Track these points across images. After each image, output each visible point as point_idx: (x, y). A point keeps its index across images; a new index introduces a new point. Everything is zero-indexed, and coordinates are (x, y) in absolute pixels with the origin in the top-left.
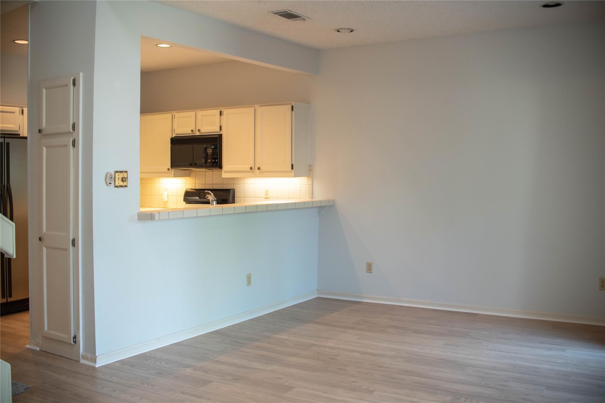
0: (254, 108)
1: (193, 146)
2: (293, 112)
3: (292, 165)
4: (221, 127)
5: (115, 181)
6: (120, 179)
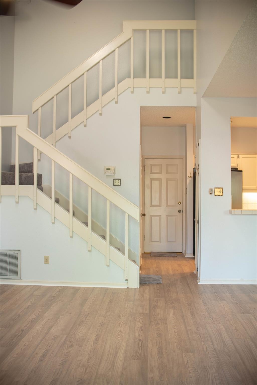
5: (215, 193)
6: (218, 192)
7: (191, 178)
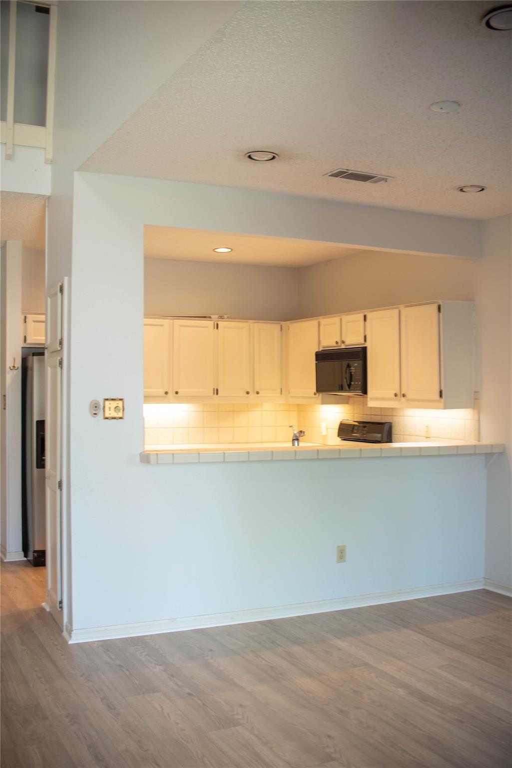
0: (398, 310)
1: (342, 363)
2: (441, 314)
3: (441, 392)
4: (365, 337)
5: (104, 411)
6: (112, 409)
7: (15, 372)
